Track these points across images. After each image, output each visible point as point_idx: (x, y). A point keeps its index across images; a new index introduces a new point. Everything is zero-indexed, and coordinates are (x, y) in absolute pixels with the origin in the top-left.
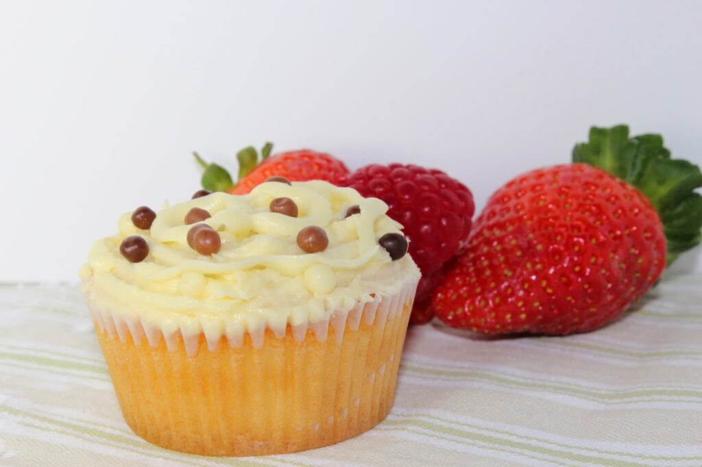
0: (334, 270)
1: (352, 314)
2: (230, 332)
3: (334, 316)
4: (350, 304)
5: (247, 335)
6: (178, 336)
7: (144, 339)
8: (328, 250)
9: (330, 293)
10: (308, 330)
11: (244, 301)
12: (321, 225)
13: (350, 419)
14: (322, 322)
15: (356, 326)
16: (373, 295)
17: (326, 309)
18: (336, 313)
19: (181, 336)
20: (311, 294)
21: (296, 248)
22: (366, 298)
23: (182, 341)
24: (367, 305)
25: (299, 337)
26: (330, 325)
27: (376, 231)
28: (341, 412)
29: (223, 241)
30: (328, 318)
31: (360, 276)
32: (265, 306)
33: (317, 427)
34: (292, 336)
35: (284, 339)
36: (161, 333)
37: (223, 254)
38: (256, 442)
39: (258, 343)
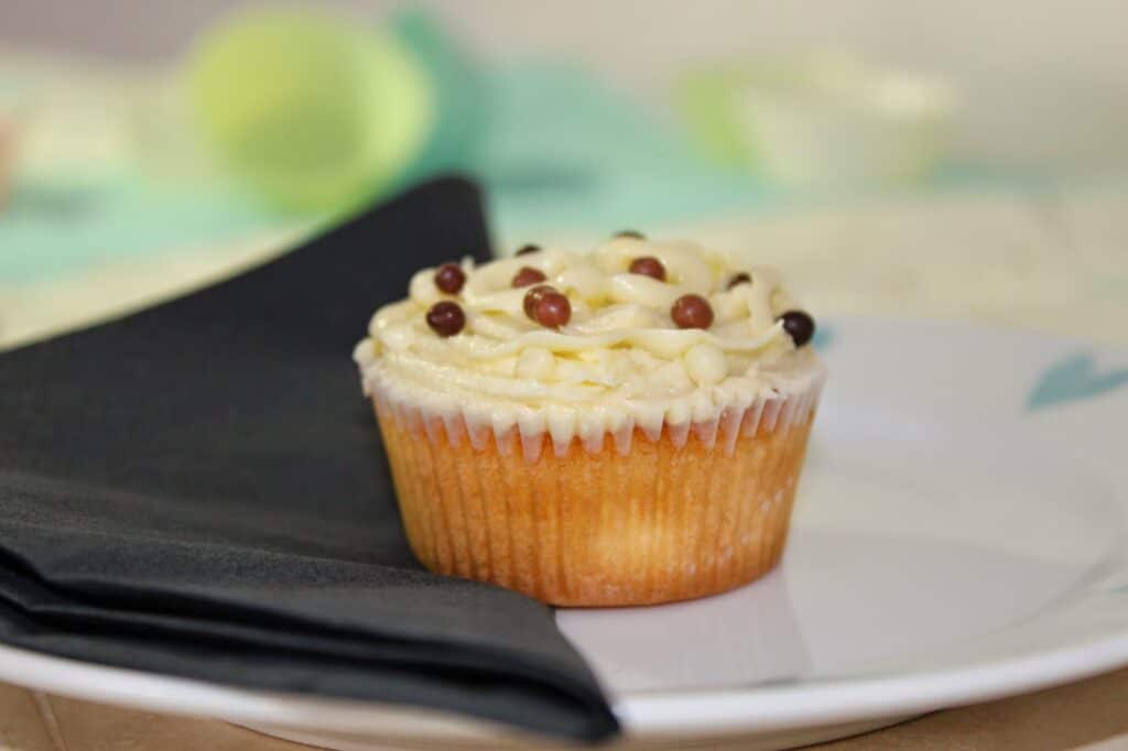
0: (726, 353)
1: (749, 413)
2: (585, 431)
3: (725, 415)
4: (746, 399)
5: (608, 435)
6: (516, 434)
7: (465, 439)
8: (712, 328)
9: (719, 383)
10: (690, 432)
11: (608, 388)
12: (703, 293)
13: (733, 562)
14: (708, 423)
15: (752, 431)
16: (775, 391)
17: (715, 403)
18: (728, 410)
19: (519, 435)
20: (695, 384)
21: (669, 321)
22: (767, 393)
23: (519, 442)
24: (769, 403)
25: (681, 440)
26: (719, 427)
27: (772, 305)
28: (723, 550)
29: (574, 308)
30: (717, 416)
31: (756, 364)
32: (635, 397)
33: (693, 569)
34: (669, 440)
35: (658, 445)
36: (491, 431)
37: (574, 326)
38: (609, 587)
39: (625, 447)
